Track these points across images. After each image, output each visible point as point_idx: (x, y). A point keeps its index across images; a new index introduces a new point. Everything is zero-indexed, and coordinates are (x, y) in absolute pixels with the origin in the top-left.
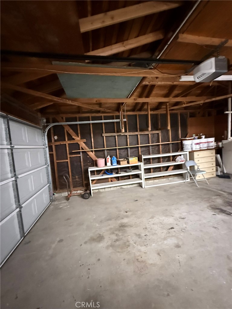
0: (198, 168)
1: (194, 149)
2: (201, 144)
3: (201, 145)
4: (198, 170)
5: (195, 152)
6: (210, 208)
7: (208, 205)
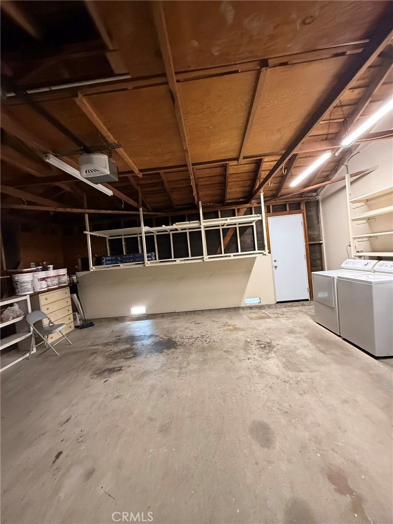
0: (50, 322)
1: (38, 290)
2: (49, 280)
3: (49, 282)
4: (51, 324)
5: (40, 295)
6: (96, 376)
7: (90, 373)
